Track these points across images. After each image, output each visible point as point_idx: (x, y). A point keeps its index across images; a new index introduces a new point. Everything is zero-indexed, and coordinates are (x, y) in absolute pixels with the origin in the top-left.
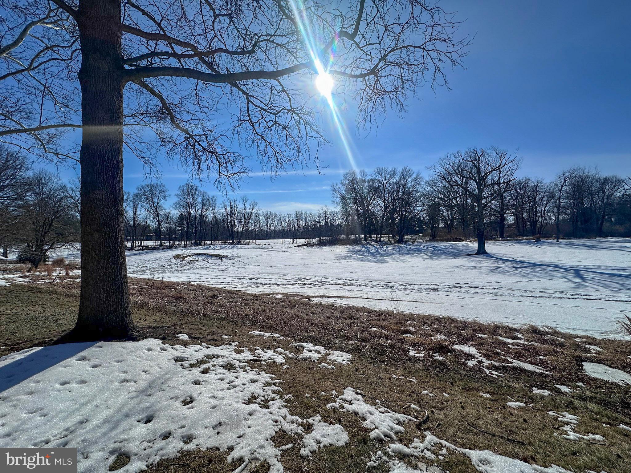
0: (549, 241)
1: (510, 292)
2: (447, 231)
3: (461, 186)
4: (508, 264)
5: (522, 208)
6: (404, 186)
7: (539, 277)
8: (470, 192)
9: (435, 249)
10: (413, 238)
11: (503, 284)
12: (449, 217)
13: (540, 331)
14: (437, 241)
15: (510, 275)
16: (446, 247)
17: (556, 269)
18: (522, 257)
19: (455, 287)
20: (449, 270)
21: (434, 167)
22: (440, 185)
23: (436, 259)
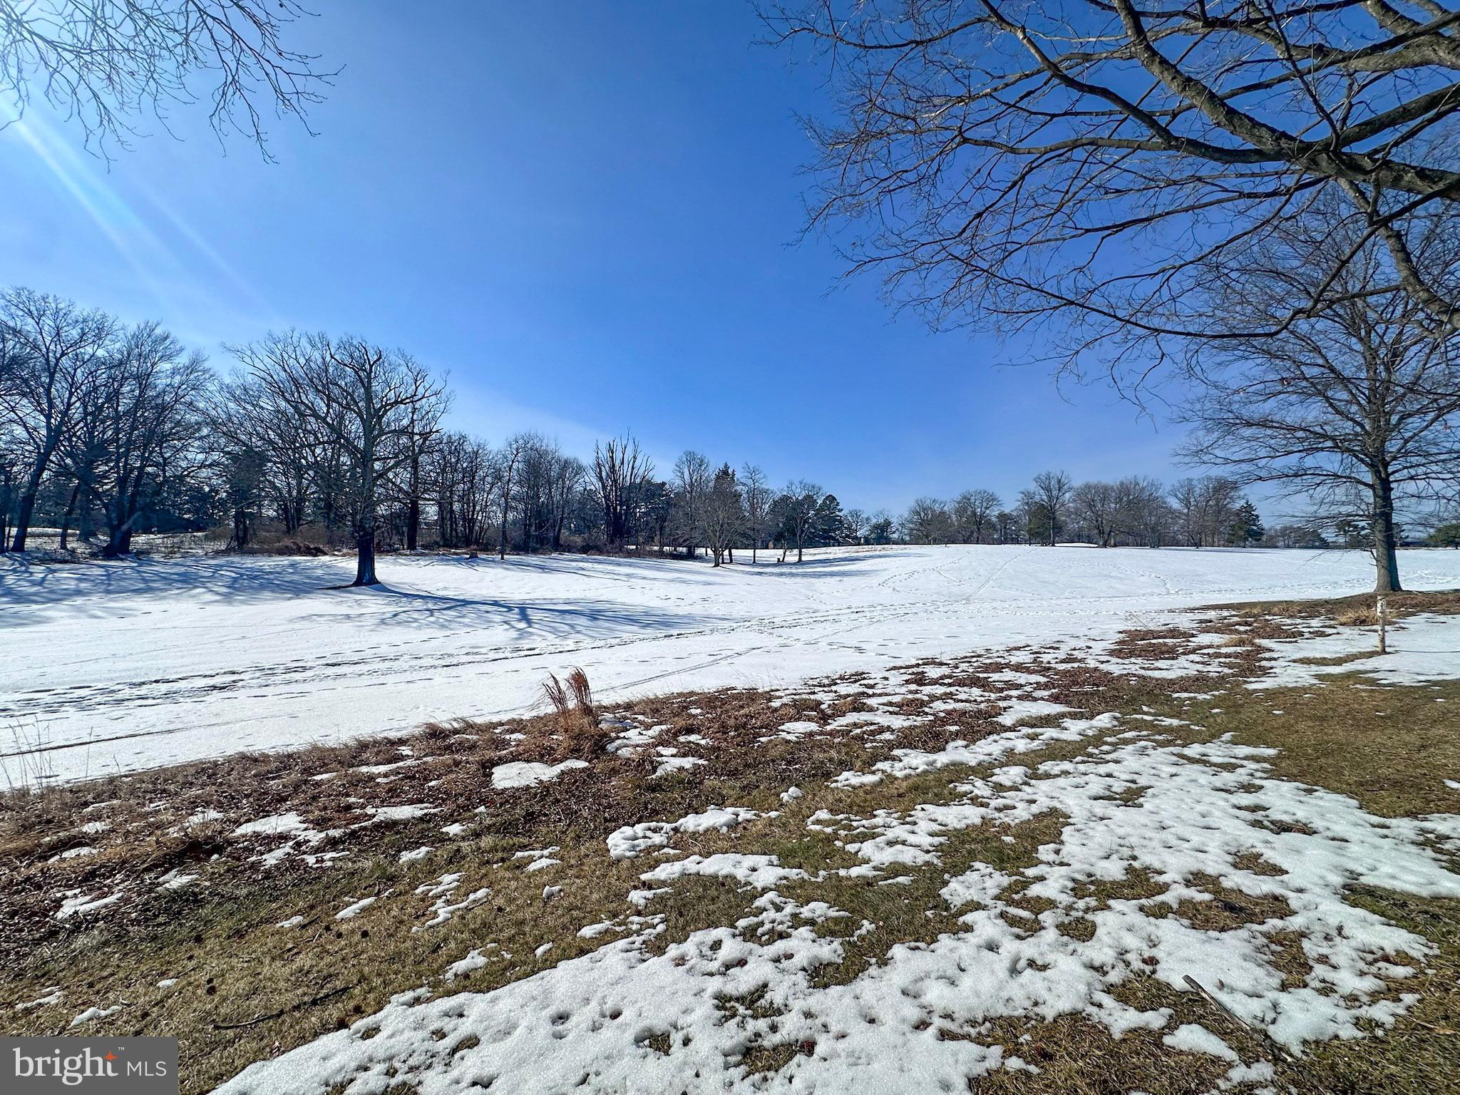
0: (490, 557)
1: (415, 662)
2: (285, 528)
3: (324, 419)
4: (418, 604)
5: (451, 492)
6: (143, 379)
7: (468, 626)
8: (347, 440)
9: (242, 575)
10: (169, 542)
11: (403, 648)
12: (289, 492)
13: (442, 731)
14: (252, 553)
15: (419, 628)
16: (278, 570)
17: (495, 608)
18: (446, 588)
19: (289, 670)
20: (280, 628)
21: (249, 353)
22: (266, 403)
23: (243, 602)
